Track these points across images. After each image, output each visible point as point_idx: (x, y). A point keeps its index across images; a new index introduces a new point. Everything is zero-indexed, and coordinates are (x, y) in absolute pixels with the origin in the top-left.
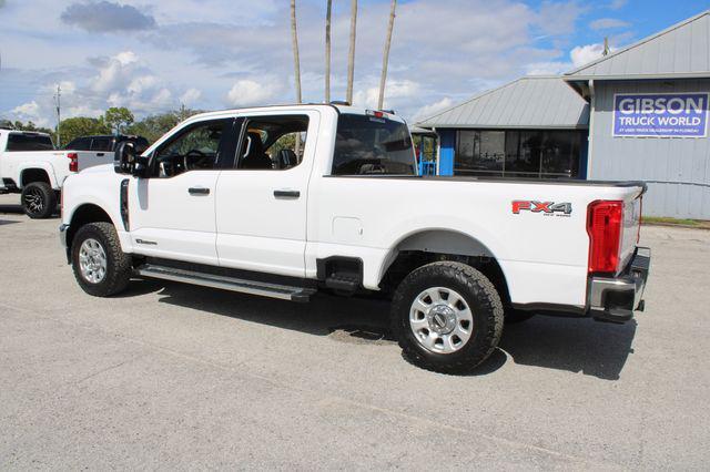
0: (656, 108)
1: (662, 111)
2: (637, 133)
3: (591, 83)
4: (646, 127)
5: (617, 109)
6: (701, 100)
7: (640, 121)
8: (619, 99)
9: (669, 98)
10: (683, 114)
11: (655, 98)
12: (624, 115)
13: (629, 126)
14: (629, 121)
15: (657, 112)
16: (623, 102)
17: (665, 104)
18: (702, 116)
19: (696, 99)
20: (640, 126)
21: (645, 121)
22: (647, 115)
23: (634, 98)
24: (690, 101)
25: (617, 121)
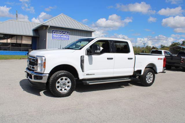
0: (60, 34)
1: (61, 35)
2: (57, 39)
3: (49, 26)
4: (58, 38)
5: (53, 33)
6: (68, 33)
7: (57, 36)
8: (53, 31)
9: (63, 32)
10: (65, 36)
11: (60, 31)
12: (54, 35)
13: (55, 37)
14: (55, 36)
15: (61, 34)
16: (54, 31)
17: (62, 33)
18: (69, 36)
19: (68, 32)
20: (57, 37)
21: (58, 36)
22: (59, 35)
23: (56, 31)
24: (67, 33)
25: (53, 36)
